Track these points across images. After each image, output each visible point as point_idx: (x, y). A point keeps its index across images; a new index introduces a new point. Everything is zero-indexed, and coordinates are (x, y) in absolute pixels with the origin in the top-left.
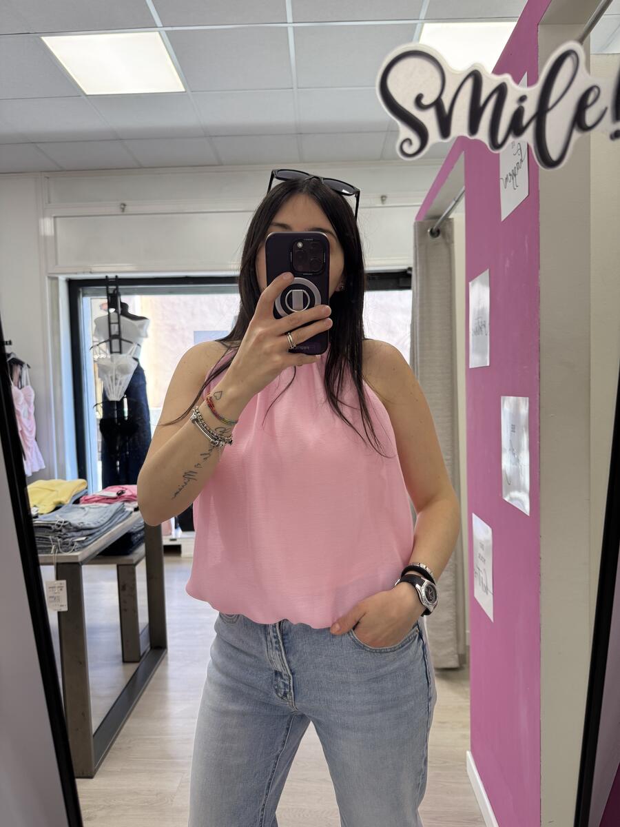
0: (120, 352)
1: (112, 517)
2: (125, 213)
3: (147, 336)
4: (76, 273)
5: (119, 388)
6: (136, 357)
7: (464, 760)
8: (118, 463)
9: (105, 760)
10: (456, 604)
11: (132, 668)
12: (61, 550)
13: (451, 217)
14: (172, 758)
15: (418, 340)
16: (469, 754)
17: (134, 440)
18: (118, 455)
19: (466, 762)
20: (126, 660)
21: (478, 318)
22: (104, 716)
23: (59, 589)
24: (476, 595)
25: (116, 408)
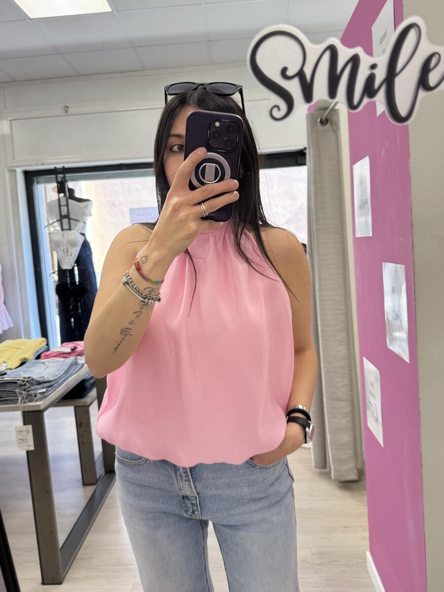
0: (70, 229)
1: (68, 369)
2: (67, 114)
3: (91, 215)
4: (30, 166)
5: (70, 259)
6: (82, 232)
7: (365, 558)
8: (72, 320)
9: (71, 569)
10: (354, 428)
11: (91, 489)
12: (26, 401)
13: (336, 108)
14: (126, 565)
15: (313, 211)
16: (368, 554)
17: (84, 300)
18: (72, 313)
19: (366, 560)
20: (85, 484)
21: (361, 196)
22: (69, 532)
23: (26, 432)
24: (369, 425)
25: (68, 275)
